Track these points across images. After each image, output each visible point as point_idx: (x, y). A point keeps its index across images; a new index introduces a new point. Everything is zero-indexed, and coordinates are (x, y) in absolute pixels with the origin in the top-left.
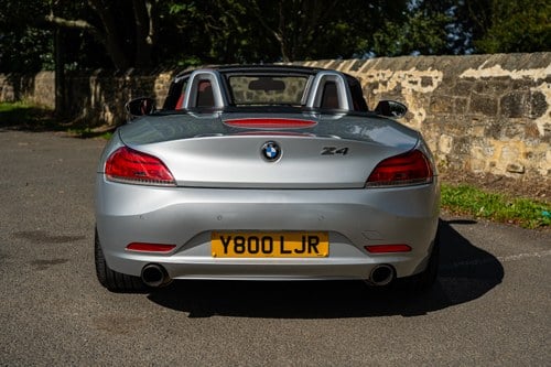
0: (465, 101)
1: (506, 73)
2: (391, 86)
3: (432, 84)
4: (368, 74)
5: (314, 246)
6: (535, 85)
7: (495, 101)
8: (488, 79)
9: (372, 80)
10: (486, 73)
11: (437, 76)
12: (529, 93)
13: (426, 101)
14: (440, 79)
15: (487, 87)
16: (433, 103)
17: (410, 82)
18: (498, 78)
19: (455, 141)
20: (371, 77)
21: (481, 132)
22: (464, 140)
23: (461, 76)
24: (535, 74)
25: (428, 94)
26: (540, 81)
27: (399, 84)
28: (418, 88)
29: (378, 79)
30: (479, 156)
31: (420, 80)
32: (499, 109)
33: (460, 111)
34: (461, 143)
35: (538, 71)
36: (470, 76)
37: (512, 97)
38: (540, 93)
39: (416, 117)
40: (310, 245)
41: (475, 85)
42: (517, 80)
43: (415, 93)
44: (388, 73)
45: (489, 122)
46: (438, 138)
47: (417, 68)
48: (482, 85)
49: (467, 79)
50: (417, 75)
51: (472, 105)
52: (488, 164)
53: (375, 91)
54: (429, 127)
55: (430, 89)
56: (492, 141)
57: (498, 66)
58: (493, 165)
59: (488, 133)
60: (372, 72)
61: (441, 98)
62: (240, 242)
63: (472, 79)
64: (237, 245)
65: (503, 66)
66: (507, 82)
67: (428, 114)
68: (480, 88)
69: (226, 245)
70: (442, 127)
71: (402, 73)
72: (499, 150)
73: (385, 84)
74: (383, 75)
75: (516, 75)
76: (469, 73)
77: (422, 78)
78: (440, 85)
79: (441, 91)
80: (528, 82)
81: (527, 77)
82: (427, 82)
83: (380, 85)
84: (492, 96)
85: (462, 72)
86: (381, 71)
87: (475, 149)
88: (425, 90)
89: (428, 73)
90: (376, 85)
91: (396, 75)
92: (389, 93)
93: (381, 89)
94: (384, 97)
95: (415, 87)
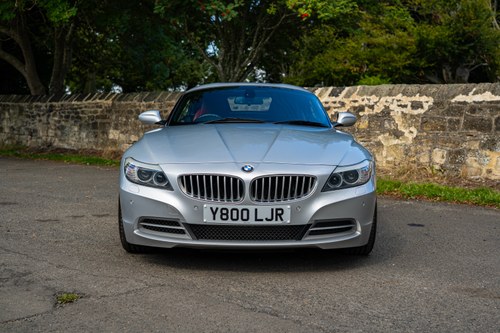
0: (458, 121)
2: (378, 109)
3: (422, 107)
4: (351, 99)
7: (490, 120)
8: (481, 103)
9: (357, 105)
10: (479, 98)
11: (428, 102)
13: (417, 121)
14: (431, 103)
15: (480, 109)
16: (423, 123)
17: (400, 106)
18: (491, 102)
19: (450, 153)
20: (355, 101)
21: (476, 145)
22: (459, 153)
23: (453, 101)
25: (418, 115)
27: (387, 108)
28: (407, 111)
29: (363, 103)
30: (475, 165)
31: (410, 104)
32: (494, 126)
33: (454, 129)
34: (456, 156)
36: (462, 100)
39: (407, 134)
41: (468, 108)
43: (404, 115)
44: (374, 99)
45: (484, 137)
46: (430, 151)
47: (404, 94)
48: (475, 108)
49: (459, 103)
50: (406, 100)
51: (465, 124)
52: (484, 171)
53: (361, 114)
54: (421, 143)
55: (420, 111)
56: (488, 152)
57: (488, 93)
58: (489, 171)
59: (483, 146)
60: (355, 97)
61: (433, 118)
63: (465, 103)
65: (493, 92)
67: (419, 132)
68: (473, 110)
70: (435, 143)
71: (389, 99)
72: (495, 160)
73: (372, 107)
74: (369, 100)
76: (460, 98)
77: (412, 102)
78: (431, 108)
79: (431, 113)
82: (416, 105)
83: (366, 108)
84: (486, 117)
85: (453, 97)
86: (365, 97)
87: (470, 160)
88: (416, 112)
89: (417, 98)
90: (362, 108)
91: (383, 99)
92: (376, 115)
93: (367, 111)
94: (371, 118)
95: (404, 110)
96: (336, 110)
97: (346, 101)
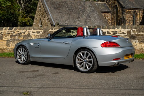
3: (40, 33)
4: (17, 31)
13: (38, 37)
20: (18, 31)
23: (49, 31)
25: (39, 35)
27: (29, 33)
28: (36, 34)
29: (21, 32)
31: (36, 32)
36: (51, 31)
44: (24, 31)
47: (34, 29)
49: (51, 32)
50: (35, 31)
53: (21, 35)
57: (58, 29)
61: (43, 36)
71: (30, 31)
73: (24, 33)
77: (37, 32)
78: (42, 33)
82: (38, 32)
83: (22, 33)
85: (49, 30)
86: (21, 30)
88: (38, 34)
89: (38, 30)
90: (21, 33)
91: (28, 31)
92: (26, 35)
93: (23, 34)
94: (24, 36)
95: (34, 34)
96: (12, 34)
97: (15, 31)
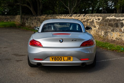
0: (107, 24)
1: (115, 18)
2: (91, 20)
4: (87, 17)
5: (70, 59)
6: (121, 21)
7: (113, 24)
9: (87, 19)
10: (111, 18)
11: (101, 18)
12: (120, 22)
13: (99, 23)
14: (102, 19)
15: (111, 21)
16: (100, 24)
17: (95, 19)
18: (114, 19)
19: (105, 32)
20: (87, 18)
21: (110, 31)
22: (107, 32)
23: (106, 18)
24: (121, 18)
25: (99, 22)
26: (122, 20)
27: (93, 20)
28: (97, 21)
30: (110, 36)
31: (97, 19)
32: (114, 26)
33: (106, 26)
34: (106, 33)
35: (122, 17)
37: (116, 23)
38: (122, 23)
39: (97, 27)
40: (69, 59)
41: (109, 20)
42: (117, 20)
43: (96, 22)
44: (91, 17)
45: (112, 28)
46: (101, 32)
47: (97, 16)
48: (110, 20)
49: (107, 19)
50: (97, 18)
51: (108, 24)
52: (112, 37)
53: (88, 21)
54: (99, 29)
55: (100, 21)
56: (112, 32)
57: (114, 16)
58: (113, 38)
59: (112, 31)
60: (88, 17)
61: (102, 23)
62: (55, 58)
63: (108, 19)
64: (55, 59)
65: (115, 16)
66: (115, 20)
67: (99, 26)
68: (110, 21)
69: (53, 59)
70: (102, 29)
71: (94, 17)
72: (114, 35)
73: (90, 20)
74: (90, 18)
75: (117, 18)
76: (108, 18)
77: (98, 18)
78: (102, 20)
79: (102, 21)
80: (120, 20)
81: (120, 19)
82: (99, 19)
84: (112, 23)
85: (106, 17)
86: (89, 17)
87: (109, 34)
88: (99, 21)
91: (92, 18)
92: (91, 22)
93: (89, 21)
95: (96, 20)
96: (83, 20)
97: (86, 18)
